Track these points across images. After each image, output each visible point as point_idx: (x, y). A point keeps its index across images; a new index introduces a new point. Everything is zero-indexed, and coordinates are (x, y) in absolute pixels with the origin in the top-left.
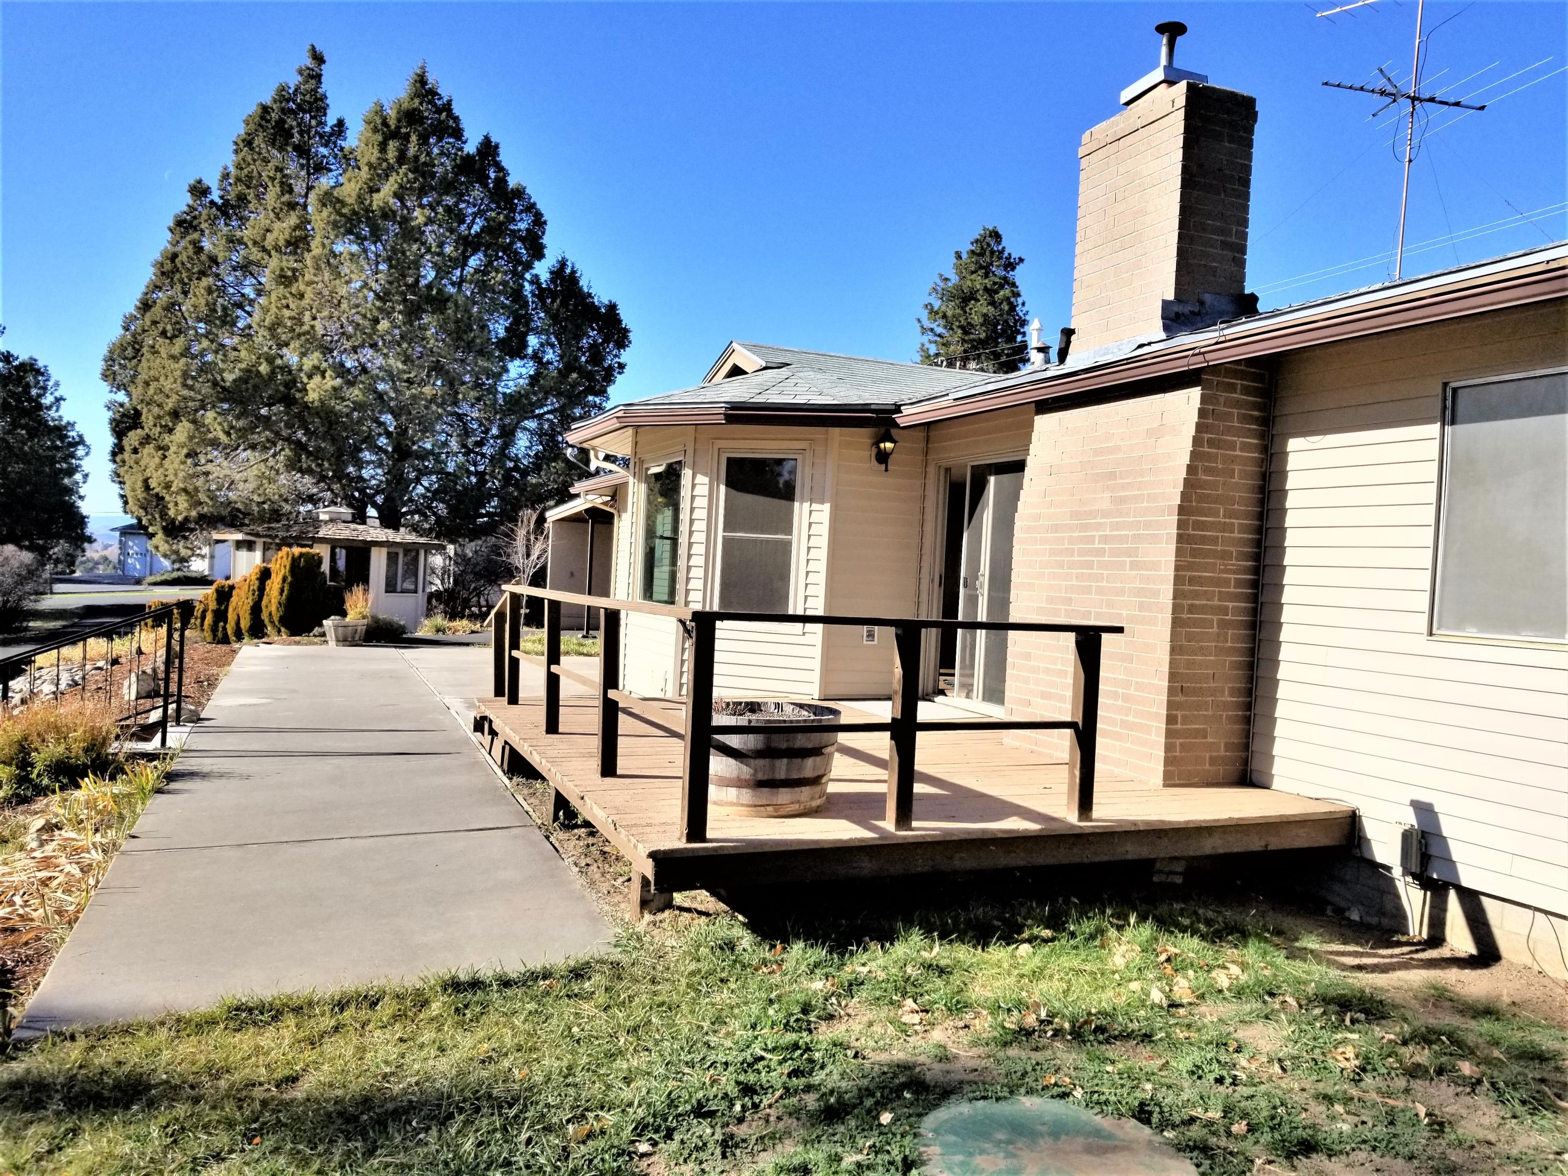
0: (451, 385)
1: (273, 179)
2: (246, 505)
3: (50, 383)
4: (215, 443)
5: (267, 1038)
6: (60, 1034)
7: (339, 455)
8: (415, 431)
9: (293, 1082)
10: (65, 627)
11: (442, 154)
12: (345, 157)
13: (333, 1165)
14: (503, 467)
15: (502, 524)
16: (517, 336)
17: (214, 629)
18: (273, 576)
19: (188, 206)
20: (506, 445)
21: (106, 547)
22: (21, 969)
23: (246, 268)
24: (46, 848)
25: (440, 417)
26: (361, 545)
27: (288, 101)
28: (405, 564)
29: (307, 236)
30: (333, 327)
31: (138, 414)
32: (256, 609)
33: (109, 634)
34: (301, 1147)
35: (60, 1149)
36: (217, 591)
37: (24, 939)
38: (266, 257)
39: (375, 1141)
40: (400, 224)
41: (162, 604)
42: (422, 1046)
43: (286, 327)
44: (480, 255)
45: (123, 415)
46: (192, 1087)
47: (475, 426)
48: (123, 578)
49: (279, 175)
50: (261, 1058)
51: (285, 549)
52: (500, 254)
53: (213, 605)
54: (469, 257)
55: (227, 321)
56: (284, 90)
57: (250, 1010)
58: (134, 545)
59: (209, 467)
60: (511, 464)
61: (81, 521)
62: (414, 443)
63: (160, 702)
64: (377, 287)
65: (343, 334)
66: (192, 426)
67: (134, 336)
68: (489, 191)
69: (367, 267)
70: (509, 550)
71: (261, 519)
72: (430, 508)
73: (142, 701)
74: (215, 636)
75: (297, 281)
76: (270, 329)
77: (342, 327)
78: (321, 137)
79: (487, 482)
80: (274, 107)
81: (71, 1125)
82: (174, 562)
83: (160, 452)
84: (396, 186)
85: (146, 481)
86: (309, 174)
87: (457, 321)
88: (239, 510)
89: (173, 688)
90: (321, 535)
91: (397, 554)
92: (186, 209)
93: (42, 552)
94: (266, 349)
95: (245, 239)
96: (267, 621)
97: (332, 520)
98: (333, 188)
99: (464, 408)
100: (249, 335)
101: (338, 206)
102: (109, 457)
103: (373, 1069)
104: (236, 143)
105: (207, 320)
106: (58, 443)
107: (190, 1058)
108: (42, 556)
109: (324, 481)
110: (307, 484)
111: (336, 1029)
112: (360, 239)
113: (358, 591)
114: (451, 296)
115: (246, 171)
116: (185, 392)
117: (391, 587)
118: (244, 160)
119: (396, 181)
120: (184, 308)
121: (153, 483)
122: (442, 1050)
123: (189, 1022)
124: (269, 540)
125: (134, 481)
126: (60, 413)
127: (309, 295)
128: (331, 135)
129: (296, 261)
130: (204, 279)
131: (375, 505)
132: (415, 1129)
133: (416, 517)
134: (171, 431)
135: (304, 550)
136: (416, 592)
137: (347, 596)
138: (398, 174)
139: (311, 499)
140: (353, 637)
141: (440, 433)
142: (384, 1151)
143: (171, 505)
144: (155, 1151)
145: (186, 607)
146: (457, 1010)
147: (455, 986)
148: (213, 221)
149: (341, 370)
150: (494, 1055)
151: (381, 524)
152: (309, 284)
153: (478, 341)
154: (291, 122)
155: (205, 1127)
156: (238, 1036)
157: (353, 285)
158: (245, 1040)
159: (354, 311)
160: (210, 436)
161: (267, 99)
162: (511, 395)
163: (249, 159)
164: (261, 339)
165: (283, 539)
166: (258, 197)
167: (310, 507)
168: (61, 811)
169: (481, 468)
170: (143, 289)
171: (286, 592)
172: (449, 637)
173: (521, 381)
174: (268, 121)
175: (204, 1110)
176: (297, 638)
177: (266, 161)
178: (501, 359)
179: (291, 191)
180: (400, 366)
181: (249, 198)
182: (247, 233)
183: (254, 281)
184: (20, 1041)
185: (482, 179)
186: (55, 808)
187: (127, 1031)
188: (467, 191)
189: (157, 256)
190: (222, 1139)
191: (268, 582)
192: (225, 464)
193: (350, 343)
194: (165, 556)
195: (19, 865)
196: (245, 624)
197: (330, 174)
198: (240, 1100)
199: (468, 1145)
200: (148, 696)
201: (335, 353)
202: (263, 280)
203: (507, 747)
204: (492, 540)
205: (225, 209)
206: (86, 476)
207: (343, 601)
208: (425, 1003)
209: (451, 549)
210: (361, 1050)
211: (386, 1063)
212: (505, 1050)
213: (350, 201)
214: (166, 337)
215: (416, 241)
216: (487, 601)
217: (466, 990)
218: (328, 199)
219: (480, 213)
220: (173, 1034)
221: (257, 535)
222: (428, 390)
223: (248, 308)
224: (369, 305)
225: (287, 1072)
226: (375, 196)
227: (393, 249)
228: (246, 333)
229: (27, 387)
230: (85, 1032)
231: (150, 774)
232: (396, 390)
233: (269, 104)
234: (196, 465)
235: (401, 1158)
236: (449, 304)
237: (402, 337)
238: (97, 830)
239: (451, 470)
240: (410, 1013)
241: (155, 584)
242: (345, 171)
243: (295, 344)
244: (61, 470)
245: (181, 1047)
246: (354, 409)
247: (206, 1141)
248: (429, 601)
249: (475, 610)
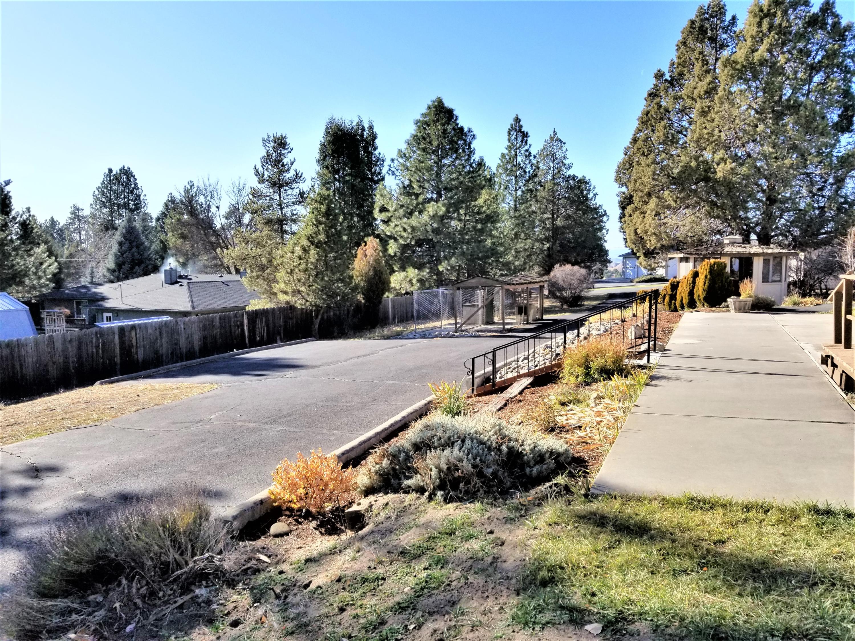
0: (803, 156)
1: (697, 59)
2: (685, 238)
3: (591, 187)
4: (669, 207)
5: (708, 517)
6: (610, 495)
7: (735, 205)
8: (780, 187)
9: (723, 543)
10: (600, 304)
11: (796, 18)
12: (737, 36)
13: (746, 592)
14: (837, 202)
15: (836, 238)
16: (846, 119)
17: (670, 305)
18: (700, 275)
19: (654, 85)
20: (839, 188)
21: (616, 265)
22: (591, 462)
23: (683, 111)
24: (598, 407)
25: (795, 176)
26: (747, 256)
27: (704, 14)
28: (774, 265)
29: (716, 86)
30: (731, 134)
31: (631, 197)
32: (691, 293)
33: (622, 306)
34: (729, 578)
35: (614, 548)
36: (671, 284)
37: (592, 448)
38: (694, 103)
39: (770, 586)
40: (771, 67)
41: (645, 292)
42: (796, 541)
43: (704, 139)
44: (822, 73)
45: (625, 198)
46: (671, 534)
47: (818, 179)
48: (625, 280)
49: (701, 56)
50: (706, 527)
51: (706, 261)
52: (835, 70)
53: (669, 292)
54: (813, 77)
55: (674, 141)
56: (701, 9)
57: (699, 501)
58: (629, 263)
59: (666, 220)
60: (842, 200)
61: (606, 253)
62: (779, 194)
63: (646, 340)
64: (755, 106)
65: (736, 137)
66: (658, 200)
67: (629, 157)
68: (828, 32)
69: (750, 96)
70: (841, 254)
71: (693, 245)
72: (789, 231)
73: (637, 340)
74: (670, 308)
75: (710, 112)
76: (696, 142)
77: (736, 133)
78: (723, 28)
79: (826, 212)
80: (697, 19)
81: (617, 538)
82: (649, 270)
83: (642, 215)
84: (768, 45)
85: (636, 230)
86: (716, 51)
87: (807, 116)
88: (681, 242)
89: (652, 334)
90: (725, 251)
91: (769, 260)
92: (653, 86)
93: (589, 268)
94: (694, 153)
95: (683, 96)
96: (697, 300)
97: (730, 243)
98: (731, 55)
99: (811, 169)
100: (686, 147)
101: (734, 65)
102: (618, 220)
103: (767, 547)
104: (677, 45)
105: (664, 143)
106: (595, 216)
107: (670, 519)
108: (590, 270)
109: (726, 222)
110: (717, 224)
111: (746, 520)
112: (746, 81)
113: (747, 281)
114: (802, 102)
115: (683, 59)
116: (654, 183)
117: (765, 279)
118: (682, 53)
119: (768, 43)
120: (653, 139)
121: (639, 231)
122: (809, 545)
123: (668, 501)
124: (697, 256)
125: (630, 231)
126: (596, 201)
127: (717, 118)
128: (729, 26)
129: (710, 102)
130: (662, 122)
131: (755, 233)
132: (794, 586)
133: (780, 238)
134: (647, 203)
135: (716, 260)
136: (780, 281)
137: (741, 285)
138: (769, 37)
139: (720, 232)
140: (745, 308)
141: (795, 186)
142: (776, 593)
143: (648, 242)
144: (655, 561)
145: (656, 293)
146: (817, 524)
147: (816, 511)
148: (666, 90)
149: (735, 158)
150: (843, 556)
151: (759, 243)
152: (717, 112)
153: (821, 127)
154: (707, 25)
155: (679, 555)
156: (693, 513)
157: (742, 108)
158: (697, 516)
159: (743, 123)
160: (667, 203)
161: (693, 17)
162: (842, 157)
163: (685, 52)
164: (692, 148)
165: (704, 255)
166: (689, 71)
167: (718, 236)
168: (604, 390)
169: (822, 204)
170: (633, 133)
171: (707, 284)
172: (802, 307)
173: (849, 147)
174: (694, 28)
175: (678, 547)
176: (713, 309)
177: (693, 50)
178: (835, 135)
179: (707, 63)
180: (771, 150)
181: (685, 73)
182: (684, 93)
183: (688, 117)
184: (593, 494)
185: (823, 26)
186: (601, 389)
187: (639, 499)
188: (813, 36)
189: (639, 114)
190: (687, 563)
191: (698, 279)
192: (674, 217)
193: (741, 142)
194: (645, 268)
195: (587, 413)
196: (685, 301)
197: (728, 48)
198: (696, 546)
199: (828, 603)
200: (640, 338)
201: (732, 149)
202: (692, 116)
203: (844, 375)
204: (829, 248)
205: (672, 83)
206: (608, 231)
207: (738, 288)
208: (797, 517)
209: (802, 255)
210: (760, 536)
211: (775, 545)
212: (850, 554)
213: (740, 60)
214: (645, 156)
215: (780, 74)
216: (826, 286)
217: (822, 514)
218: (728, 62)
219: (822, 47)
220: (661, 505)
221: (691, 254)
222: (787, 162)
223: (685, 133)
224: (752, 118)
225: (719, 537)
226: (756, 54)
227: (767, 83)
228: (684, 147)
229: (582, 190)
230: (620, 496)
231: (643, 375)
232: (768, 165)
233: (694, 19)
234: (660, 220)
235: (786, 599)
236: (802, 108)
237: (772, 133)
238: (620, 401)
239: (802, 207)
240: (788, 521)
241: (639, 282)
242: (737, 44)
243: (709, 148)
244: (597, 229)
245: (665, 513)
246: (743, 179)
247: (680, 562)
248: (789, 286)
249: (818, 291)
